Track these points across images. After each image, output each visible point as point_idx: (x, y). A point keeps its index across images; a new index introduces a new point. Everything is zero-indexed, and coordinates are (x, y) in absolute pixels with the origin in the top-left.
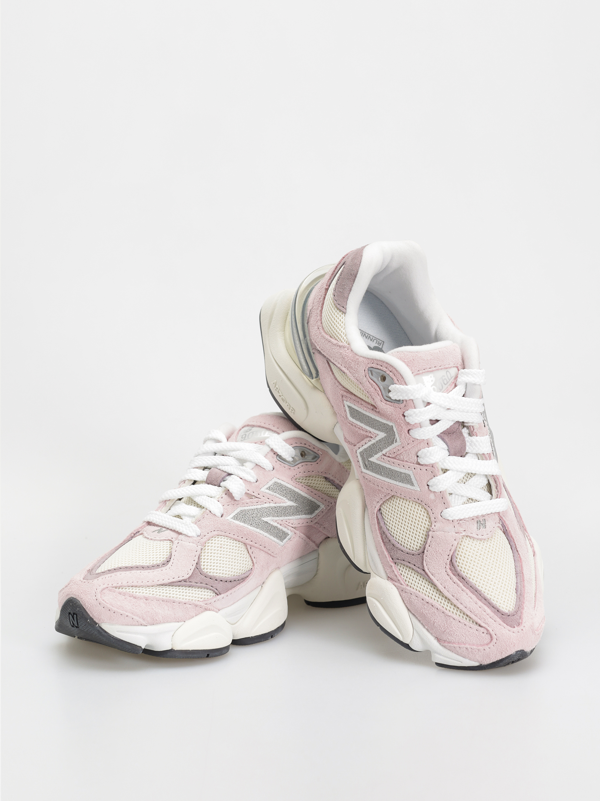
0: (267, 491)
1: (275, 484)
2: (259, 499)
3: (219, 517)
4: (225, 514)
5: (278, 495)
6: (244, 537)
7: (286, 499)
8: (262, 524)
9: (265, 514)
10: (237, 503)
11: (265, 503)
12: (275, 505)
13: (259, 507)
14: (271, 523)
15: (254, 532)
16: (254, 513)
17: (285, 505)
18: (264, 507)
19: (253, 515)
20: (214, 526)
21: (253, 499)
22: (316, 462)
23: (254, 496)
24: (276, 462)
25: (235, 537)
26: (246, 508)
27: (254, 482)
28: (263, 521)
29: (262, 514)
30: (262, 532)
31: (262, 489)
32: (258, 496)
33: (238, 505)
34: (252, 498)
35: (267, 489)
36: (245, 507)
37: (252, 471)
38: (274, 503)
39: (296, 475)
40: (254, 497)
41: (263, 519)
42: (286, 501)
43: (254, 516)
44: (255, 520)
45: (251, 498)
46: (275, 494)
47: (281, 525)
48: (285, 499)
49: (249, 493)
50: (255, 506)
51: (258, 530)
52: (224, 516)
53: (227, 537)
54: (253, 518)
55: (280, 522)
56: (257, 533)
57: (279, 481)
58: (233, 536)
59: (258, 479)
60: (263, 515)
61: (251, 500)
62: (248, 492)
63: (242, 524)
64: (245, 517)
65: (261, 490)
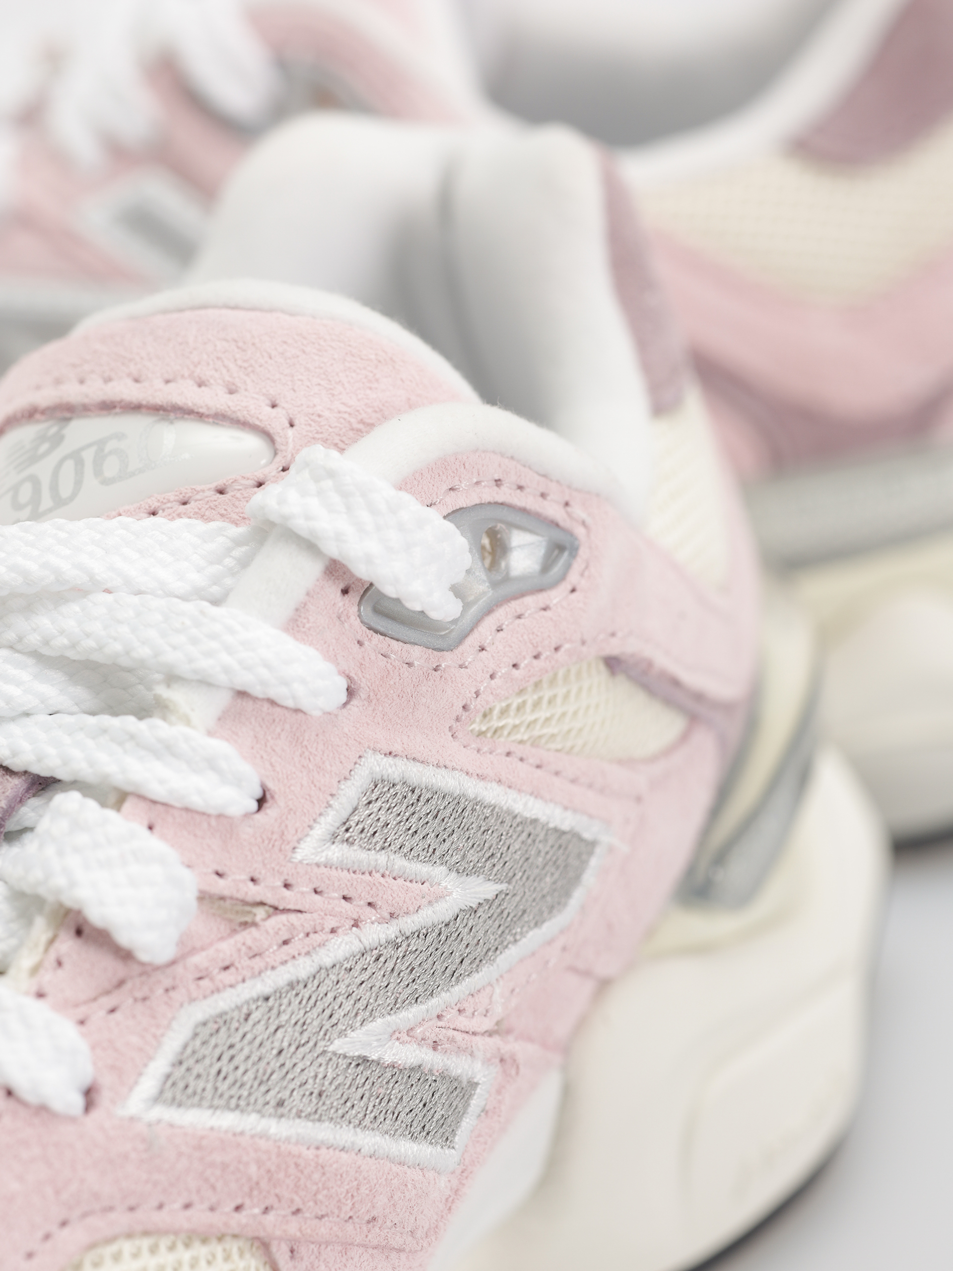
0: (337, 852)
1: (374, 797)
2: (293, 917)
3: (72, 1119)
4: (106, 1080)
5: (400, 863)
6: (248, 1202)
7: (444, 868)
8: (340, 1079)
9: (348, 1006)
10: (167, 982)
11: (333, 931)
12: (391, 931)
13: (303, 968)
14: (388, 1059)
15: (305, 1152)
16: (284, 1018)
17: (442, 911)
18: (328, 961)
19: (280, 1034)
20: (57, 1193)
21: (254, 924)
22: (566, 586)
23: (262, 904)
24: (360, 643)
25: (200, 1217)
26: (225, 1001)
27: (247, 815)
28: (343, 1063)
29: (328, 1012)
30: (346, 1135)
31: (303, 845)
32: (289, 899)
33: (172, 994)
34: (248, 919)
35: (334, 837)
36: (216, 996)
37: (220, 746)
38: (381, 921)
39: (477, 694)
40: (260, 913)
41: (338, 1045)
42: (444, 884)
43: (285, 1044)
44: (298, 1069)
45: (245, 925)
46: (382, 858)
47: (435, 1045)
48: (439, 871)
49: (226, 893)
50: (281, 969)
51: (324, 1132)
52: (104, 1098)
53: (146, 1233)
54: (282, 1059)
55: (430, 1030)
56: (323, 1151)
57: (394, 769)
58: (183, 1220)
59: (270, 785)
60: (334, 1020)
61: (248, 936)
62: (221, 886)
63: (227, 1120)
64: (236, 1062)
65: (298, 856)
